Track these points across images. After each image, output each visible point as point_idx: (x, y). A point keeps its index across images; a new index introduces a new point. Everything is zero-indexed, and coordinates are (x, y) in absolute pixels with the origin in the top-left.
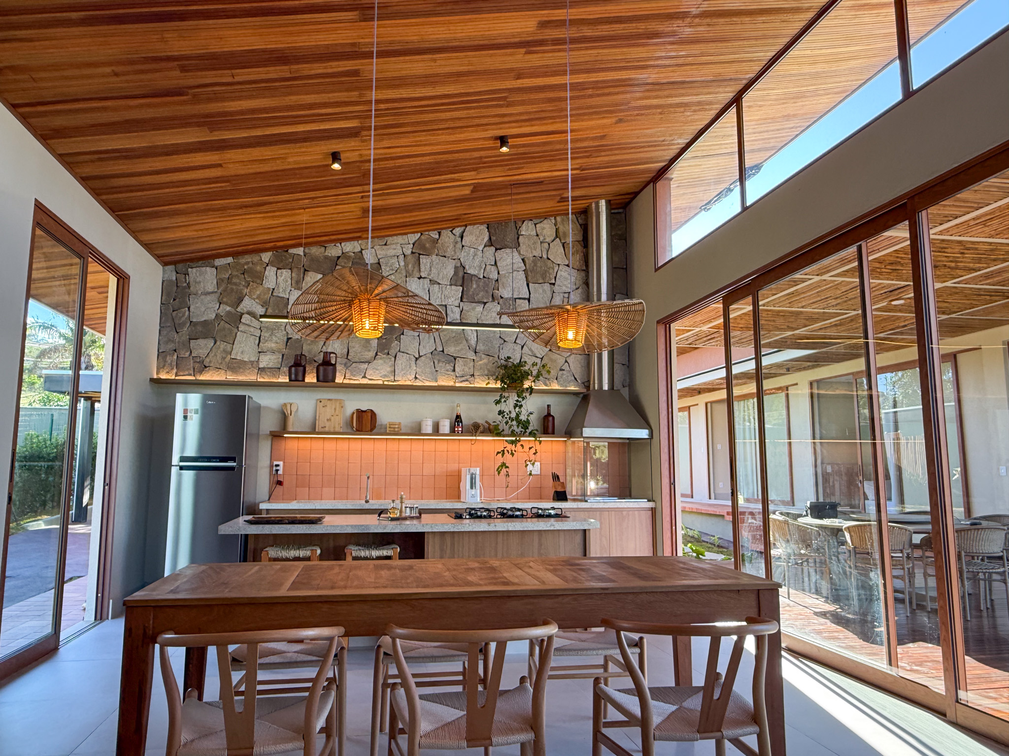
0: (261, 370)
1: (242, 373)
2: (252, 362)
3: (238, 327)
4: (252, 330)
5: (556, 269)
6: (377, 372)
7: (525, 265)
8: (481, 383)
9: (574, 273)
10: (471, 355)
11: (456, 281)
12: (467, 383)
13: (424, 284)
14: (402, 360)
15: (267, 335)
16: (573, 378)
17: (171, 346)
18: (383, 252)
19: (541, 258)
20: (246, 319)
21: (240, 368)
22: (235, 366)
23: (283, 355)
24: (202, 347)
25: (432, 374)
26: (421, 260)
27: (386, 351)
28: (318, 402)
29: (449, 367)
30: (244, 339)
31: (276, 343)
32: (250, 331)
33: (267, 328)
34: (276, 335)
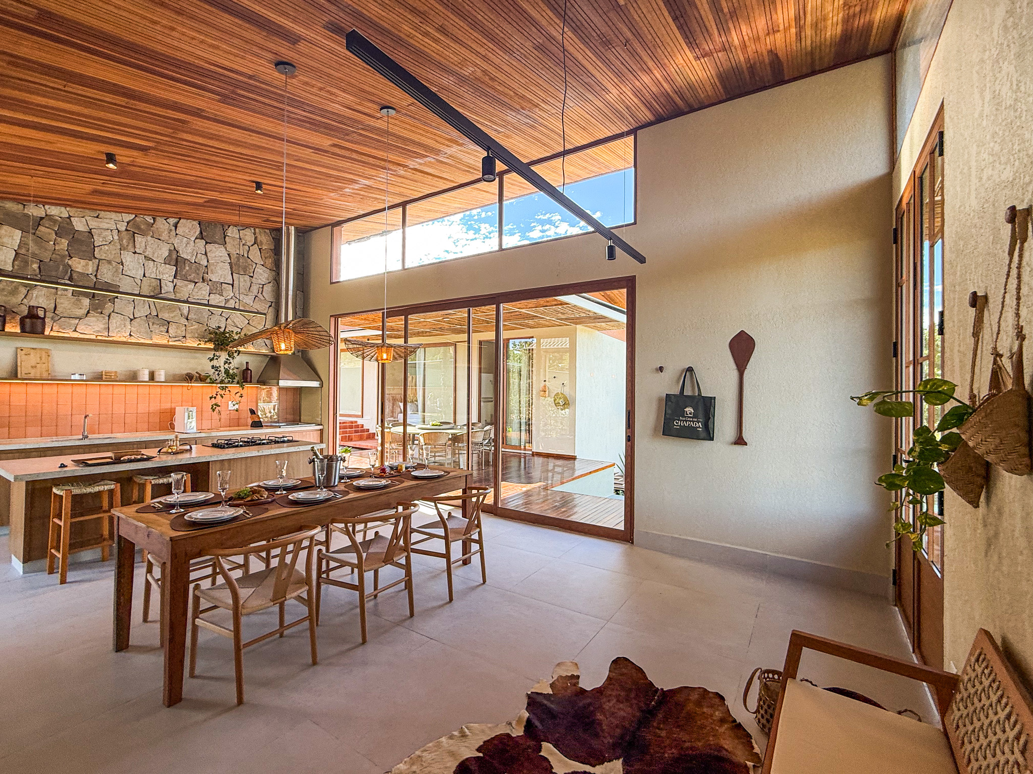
5: (254, 265)
6: (90, 327)
7: (230, 259)
8: (193, 343)
9: (268, 271)
10: (184, 321)
11: (170, 261)
12: (179, 342)
13: (138, 259)
14: (116, 320)
18: (95, 224)
19: (243, 256)
25: (147, 333)
26: (136, 238)
27: (99, 310)
28: (19, 350)
29: (164, 329)
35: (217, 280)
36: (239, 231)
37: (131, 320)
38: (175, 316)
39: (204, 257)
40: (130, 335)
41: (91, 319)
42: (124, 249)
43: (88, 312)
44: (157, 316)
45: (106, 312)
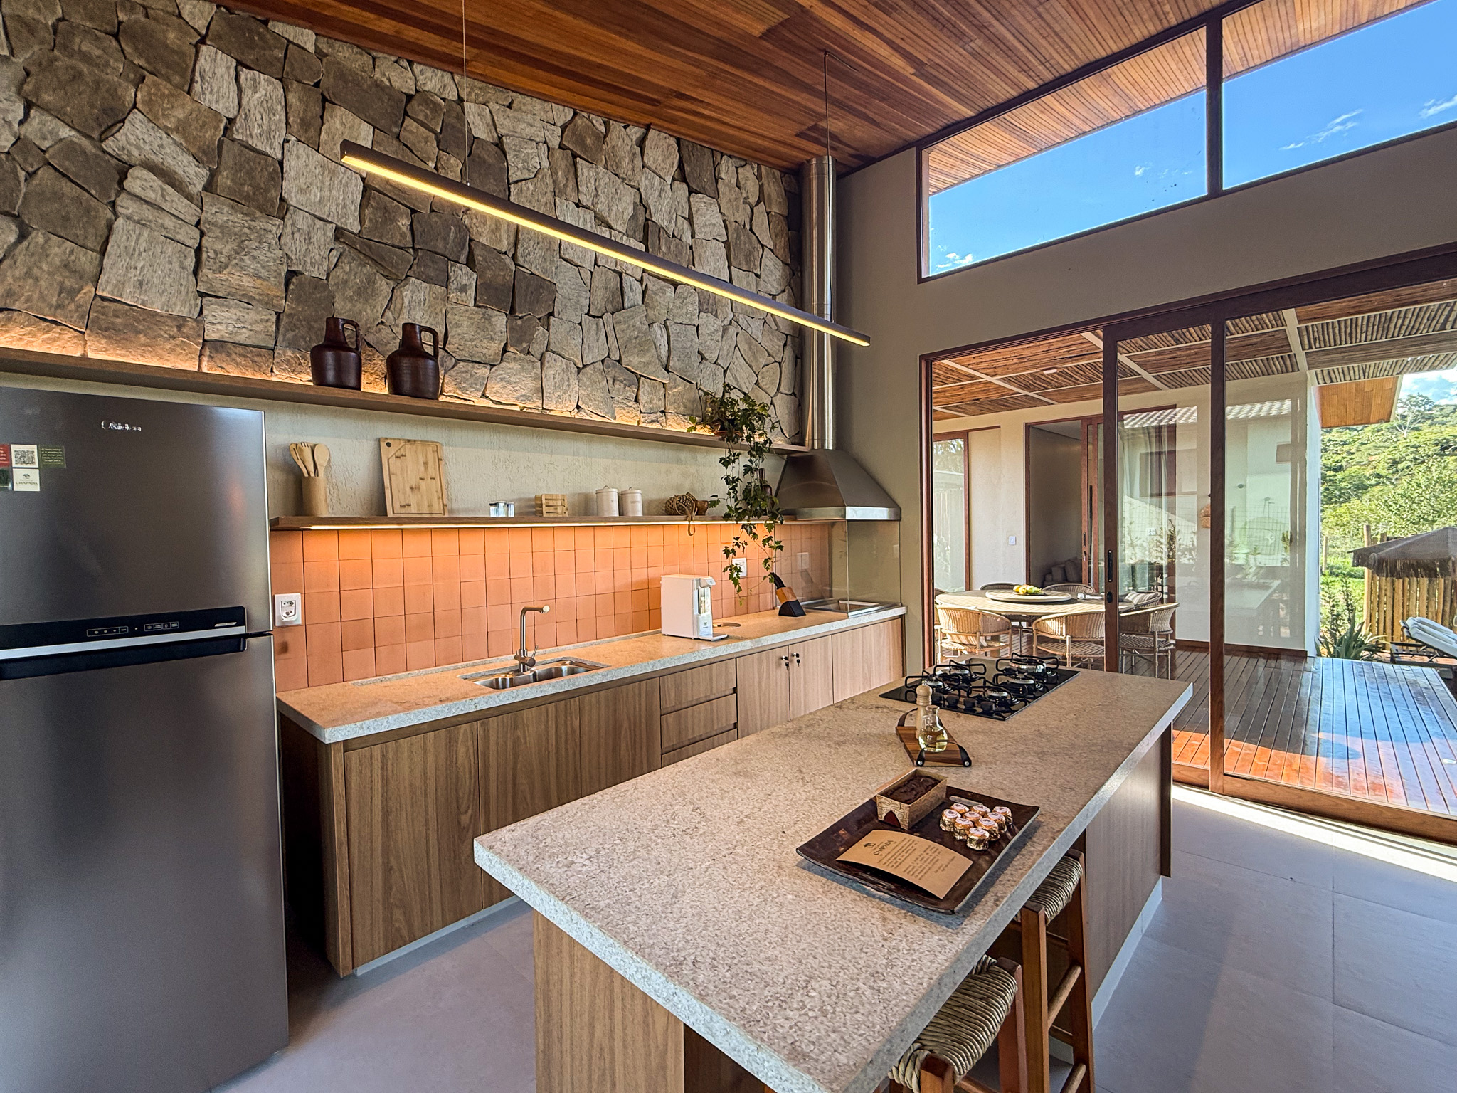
0: (215, 347)
1: (150, 347)
2: (180, 322)
3: (113, 204)
4: (169, 222)
5: (761, 251)
6: (509, 387)
7: (727, 233)
11: (635, 231)
12: (657, 424)
14: (554, 367)
15: (226, 248)
18: (507, 122)
19: (744, 227)
20: (139, 181)
21: (137, 332)
22: (116, 322)
23: (278, 314)
25: (607, 403)
26: (579, 170)
27: (524, 345)
28: (383, 445)
29: (631, 393)
30: (143, 245)
31: (259, 277)
32: (162, 226)
33: (222, 228)
34: (255, 253)
36: (737, 168)
37: (579, 370)
38: (648, 363)
39: (686, 224)
40: (578, 407)
41: (510, 366)
42: (560, 193)
43: (505, 351)
44: (619, 361)
45: (537, 349)
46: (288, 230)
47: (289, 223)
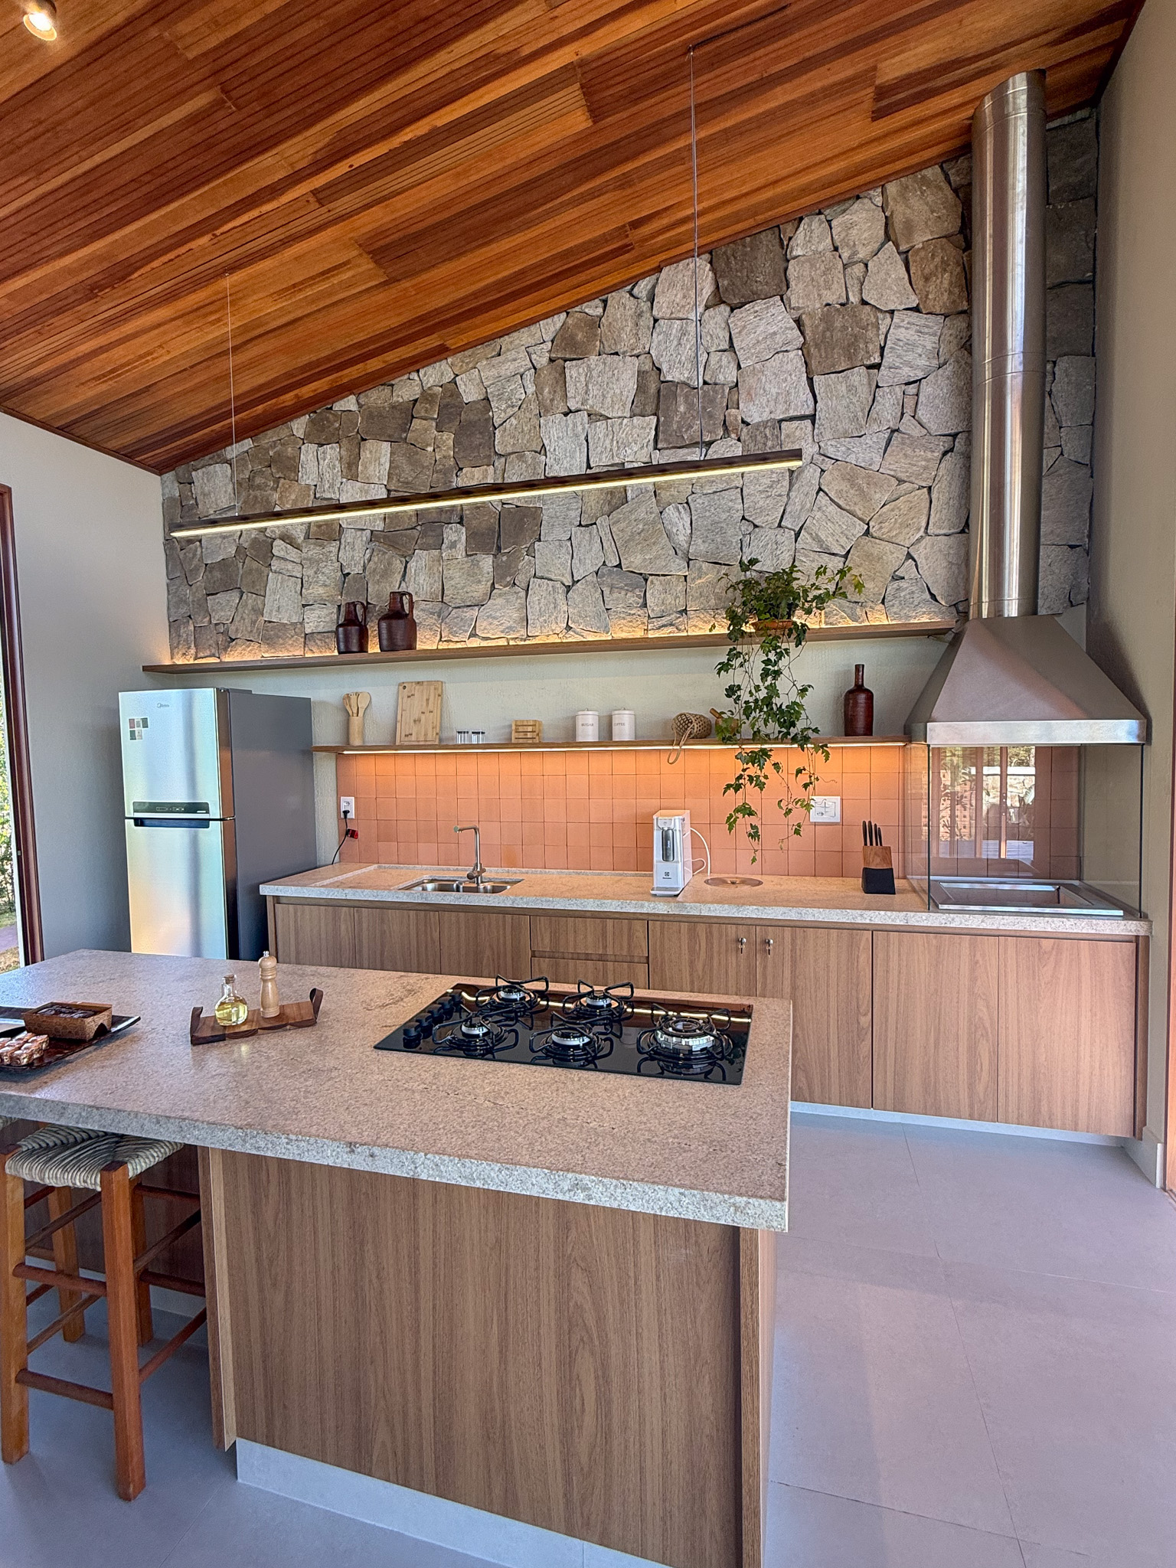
0: (309, 638)
1: (281, 646)
2: (294, 625)
3: (269, 565)
4: (290, 566)
5: (885, 322)
6: (496, 622)
7: (802, 333)
8: (698, 627)
9: (935, 324)
10: (678, 567)
11: (644, 405)
12: (670, 629)
13: (575, 425)
14: (539, 593)
15: (312, 572)
16: (928, 597)
17: (183, 610)
18: (494, 372)
19: (842, 305)
20: (279, 547)
21: (279, 637)
22: (271, 634)
23: (339, 606)
24: (224, 606)
25: (601, 615)
26: (568, 374)
27: (508, 579)
28: (401, 688)
29: (633, 599)
30: (279, 585)
31: (326, 586)
32: (288, 570)
33: (310, 560)
34: (324, 570)
35: (765, 416)
36: (829, 222)
37: (568, 589)
38: (658, 557)
40: (568, 628)
41: (497, 602)
42: (547, 411)
43: (492, 588)
44: (619, 566)
45: (521, 579)
46: (342, 547)
47: (343, 541)
